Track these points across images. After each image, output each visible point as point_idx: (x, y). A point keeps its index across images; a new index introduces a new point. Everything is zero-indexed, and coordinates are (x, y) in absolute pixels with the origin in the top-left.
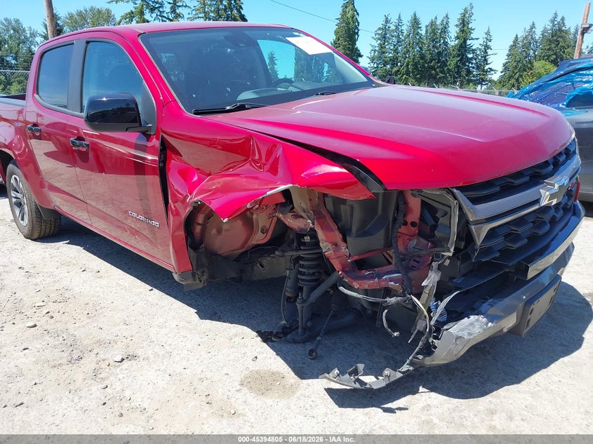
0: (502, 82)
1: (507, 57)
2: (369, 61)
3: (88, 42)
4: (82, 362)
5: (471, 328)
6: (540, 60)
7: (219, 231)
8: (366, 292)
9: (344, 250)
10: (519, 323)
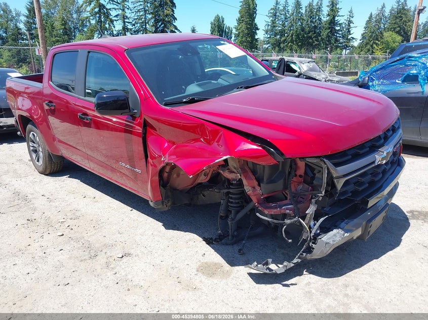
0: (361, 47)
1: (364, 29)
2: (264, 33)
3: (89, 52)
4: (97, 258)
5: (335, 237)
6: (388, 31)
7: (178, 175)
8: (272, 217)
9: (259, 190)
10: (363, 234)
